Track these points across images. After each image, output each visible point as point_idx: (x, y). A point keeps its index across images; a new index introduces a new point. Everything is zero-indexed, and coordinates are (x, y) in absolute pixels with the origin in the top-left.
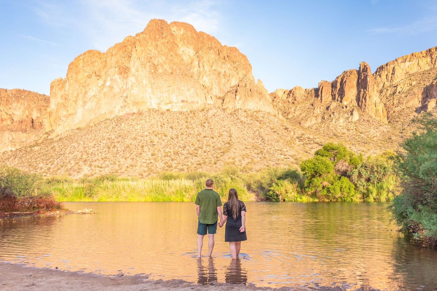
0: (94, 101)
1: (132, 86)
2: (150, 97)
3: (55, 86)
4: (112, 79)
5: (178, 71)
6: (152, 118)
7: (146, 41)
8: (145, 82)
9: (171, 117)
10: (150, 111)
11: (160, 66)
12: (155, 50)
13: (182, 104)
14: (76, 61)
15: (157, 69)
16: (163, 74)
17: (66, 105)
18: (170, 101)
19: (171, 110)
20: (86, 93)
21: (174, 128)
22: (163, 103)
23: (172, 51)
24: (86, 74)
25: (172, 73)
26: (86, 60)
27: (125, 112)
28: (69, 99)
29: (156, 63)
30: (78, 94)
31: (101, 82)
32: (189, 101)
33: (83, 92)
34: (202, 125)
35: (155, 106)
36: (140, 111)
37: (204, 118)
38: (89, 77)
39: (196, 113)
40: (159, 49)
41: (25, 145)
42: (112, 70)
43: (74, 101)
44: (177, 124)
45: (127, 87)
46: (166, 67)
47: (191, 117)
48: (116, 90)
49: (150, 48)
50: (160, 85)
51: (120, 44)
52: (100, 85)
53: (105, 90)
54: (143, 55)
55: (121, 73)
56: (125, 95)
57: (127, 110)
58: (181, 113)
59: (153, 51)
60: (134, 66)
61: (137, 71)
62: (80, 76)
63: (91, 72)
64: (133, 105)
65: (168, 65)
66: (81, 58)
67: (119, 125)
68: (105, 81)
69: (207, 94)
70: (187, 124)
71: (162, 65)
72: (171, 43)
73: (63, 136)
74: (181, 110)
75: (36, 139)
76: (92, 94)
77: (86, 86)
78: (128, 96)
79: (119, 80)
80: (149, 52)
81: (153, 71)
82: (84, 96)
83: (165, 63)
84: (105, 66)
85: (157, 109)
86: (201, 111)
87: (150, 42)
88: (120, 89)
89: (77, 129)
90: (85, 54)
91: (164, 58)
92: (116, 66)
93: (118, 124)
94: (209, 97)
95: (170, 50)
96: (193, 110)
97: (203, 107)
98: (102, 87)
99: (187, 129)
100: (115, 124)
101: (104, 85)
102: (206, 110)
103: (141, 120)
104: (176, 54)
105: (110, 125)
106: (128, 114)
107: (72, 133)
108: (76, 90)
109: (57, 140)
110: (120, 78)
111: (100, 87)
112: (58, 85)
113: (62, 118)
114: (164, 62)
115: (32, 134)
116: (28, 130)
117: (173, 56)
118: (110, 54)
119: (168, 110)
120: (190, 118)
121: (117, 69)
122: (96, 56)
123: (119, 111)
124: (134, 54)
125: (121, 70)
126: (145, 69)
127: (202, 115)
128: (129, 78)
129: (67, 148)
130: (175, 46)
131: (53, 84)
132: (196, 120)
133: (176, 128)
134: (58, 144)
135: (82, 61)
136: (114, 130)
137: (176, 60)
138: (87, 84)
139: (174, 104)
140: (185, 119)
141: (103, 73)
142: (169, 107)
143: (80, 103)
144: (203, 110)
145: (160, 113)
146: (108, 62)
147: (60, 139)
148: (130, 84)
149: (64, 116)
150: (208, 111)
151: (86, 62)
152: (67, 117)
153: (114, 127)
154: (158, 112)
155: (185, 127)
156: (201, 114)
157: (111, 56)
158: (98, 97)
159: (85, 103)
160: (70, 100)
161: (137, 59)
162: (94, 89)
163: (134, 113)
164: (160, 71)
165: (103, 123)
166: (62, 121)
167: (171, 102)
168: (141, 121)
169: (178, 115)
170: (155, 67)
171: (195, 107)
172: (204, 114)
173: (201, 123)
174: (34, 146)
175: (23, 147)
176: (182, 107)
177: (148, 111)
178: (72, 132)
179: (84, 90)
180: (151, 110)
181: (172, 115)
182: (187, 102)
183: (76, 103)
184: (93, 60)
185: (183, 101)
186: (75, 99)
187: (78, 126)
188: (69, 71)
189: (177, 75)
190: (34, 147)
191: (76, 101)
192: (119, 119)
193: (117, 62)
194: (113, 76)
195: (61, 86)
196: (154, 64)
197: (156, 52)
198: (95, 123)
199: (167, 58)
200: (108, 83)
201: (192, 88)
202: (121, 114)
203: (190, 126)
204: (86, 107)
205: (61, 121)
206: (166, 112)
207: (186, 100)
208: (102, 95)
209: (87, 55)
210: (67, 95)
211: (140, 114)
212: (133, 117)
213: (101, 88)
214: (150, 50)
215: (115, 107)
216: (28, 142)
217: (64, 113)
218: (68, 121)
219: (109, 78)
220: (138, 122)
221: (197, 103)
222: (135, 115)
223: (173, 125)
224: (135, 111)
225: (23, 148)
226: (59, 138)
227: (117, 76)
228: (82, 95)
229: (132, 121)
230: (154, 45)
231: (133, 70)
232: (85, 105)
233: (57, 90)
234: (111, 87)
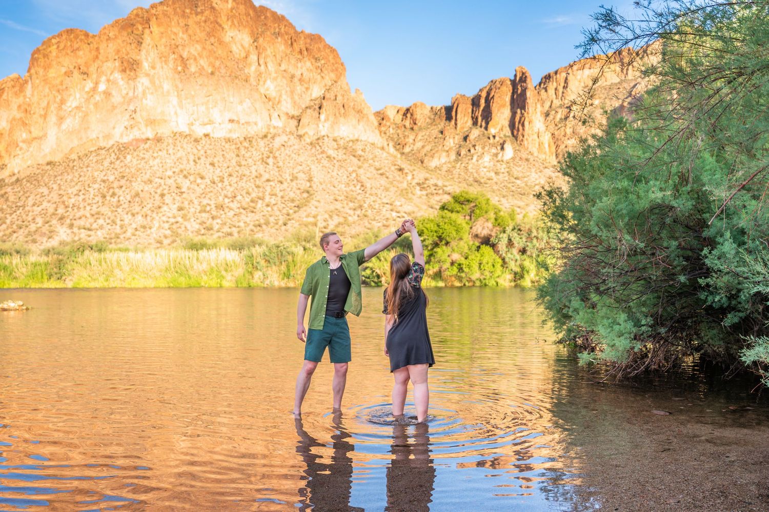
0: (77, 117)
1: (144, 93)
2: (176, 113)
3: (6, 89)
4: (108, 81)
5: (223, 71)
6: (179, 148)
7: (169, 17)
8: (166, 86)
9: (211, 147)
10: (175, 136)
11: (192, 61)
12: (183, 33)
13: (230, 126)
14: (44, 47)
15: (188, 66)
16: (197, 75)
17: (27, 122)
18: (210, 121)
19: (211, 135)
20: (63, 102)
21: (216, 165)
22: (197, 123)
23: (213, 36)
24: (63, 70)
25: (212, 73)
26: (62, 46)
27: (131, 137)
28: (32, 112)
29: (185, 55)
30: (48, 103)
31: (89, 85)
32: (242, 121)
33: (58, 100)
34: (263, 161)
35: (184, 128)
36: (159, 135)
37: (267, 149)
38: (68, 74)
39: (254, 141)
40: (190, 32)
42: (109, 64)
43: (41, 116)
44: (222, 159)
45: (136, 94)
46: (203, 62)
47: (245, 147)
48: (117, 99)
49: (175, 30)
50: (193, 93)
51: (124, 20)
52: (87, 89)
53: (97, 98)
54: (164, 40)
55: (124, 71)
56: (132, 108)
57: (136, 134)
58: (228, 140)
59: (181, 34)
60: (147, 59)
61: (153, 68)
62: (52, 73)
63: (72, 67)
64: (147, 126)
65: (206, 60)
66: (54, 41)
67: (122, 158)
68: (97, 83)
69: (272, 110)
70: (238, 158)
71: (195, 59)
72: (211, 23)
73: (22, 175)
74: (228, 136)
76: (74, 104)
77: (62, 90)
78: (138, 110)
79: (121, 83)
80: (173, 37)
81: (180, 68)
82: (60, 108)
83: (201, 56)
84: (97, 57)
85: (188, 132)
86: (262, 138)
87: (175, 20)
88: (124, 97)
89: (49, 163)
90: (60, 35)
91: (199, 47)
92: (116, 57)
93: (121, 156)
94: (275, 115)
95: (209, 35)
96: (249, 136)
97: (265, 131)
98: (91, 93)
99: (238, 168)
100: (116, 157)
101: (94, 89)
102: (269, 136)
103: (160, 150)
104: (221, 42)
105: (105, 158)
106: (137, 140)
107: (38, 171)
108: (45, 96)
109: (11, 181)
110: (122, 79)
111: (88, 93)
112: (13, 87)
113: (21, 144)
114: (198, 54)
117: (215, 44)
118: (106, 37)
119: (206, 135)
120: (243, 149)
121: (117, 64)
122: (81, 40)
123: (122, 135)
124: (147, 39)
125: (125, 64)
126: (166, 64)
127: (263, 145)
128: (138, 79)
129: (29, 197)
130: (218, 28)
131: (4, 86)
132: (254, 153)
133: (220, 165)
134: (13, 189)
135: (55, 47)
136: (112, 166)
137: (220, 52)
138: (64, 87)
139: (217, 125)
140: (235, 150)
141: (92, 69)
142: (208, 129)
143: (53, 119)
144: (265, 136)
145: (193, 139)
146: (102, 51)
147: (18, 180)
148: (140, 89)
149: (24, 142)
150: (273, 138)
151: (63, 49)
152: (29, 142)
153: (113, 161)
154: (188, 138)
155: (235, 164)
156: (262, 143)
157: (107, 40)
158: (84, 109)
159: (61, 119)
160: (34, 114)
161: (153, 47)
162: (78, 96)
163: (148, 139)
164: (193, 69)
165: (94, 154)
166: (21, 149)
167: (211, 122)
168: (160, 153)
169: (223, 144)
170: (184, 61)
171: (252, 131)
172: (267, 143)
173: (263, 158)
176: (230, 131)
177: (172, 135)
178: (38, 169)
179: (60, 97)
180: (177, 135)
181: (213, 144)
182: (238, 122)
183: (45, 119)
184: (76, 46)
185: (231, 121)
186: (42, 113)
187: (48, 159)
188: (33, 64)
189: (222, 76)
191: (45, 116)
192: (122, 149)
193: (118, 51)
194: (111, 74)
195: (17, 89)
196: (181, 57)
197: (185, 36)
198: (80, 154)
199: (204, 48)
200: (102, 87)
201: (247, 100)
202: (125, 140)
203: (243, 163)
204: (64, 127)
205: (18, 149)
206: (203, 138)
207: (236, 119)
208: (92, 107)
209: (64, 37)
210: (29, 105)
211: (158, 140)
212: (147, 146)
213: (90, 95)
214: (175, 34)
215: (114, 128)
217: (24, 136)
218: (31, 149)
219: (103, 79)
220: (155, 155)
221: (256, 124)
222: (149, 142)
223: (215, 160)
224: (150, 134)
226: (14, 179)
227: (117, 76)
228: (56, 105)
229: (145, 152)
230: (182, 24)
231: (146, 65)
232: (61, 124)
233: (10, 95)
234: (107, 94)
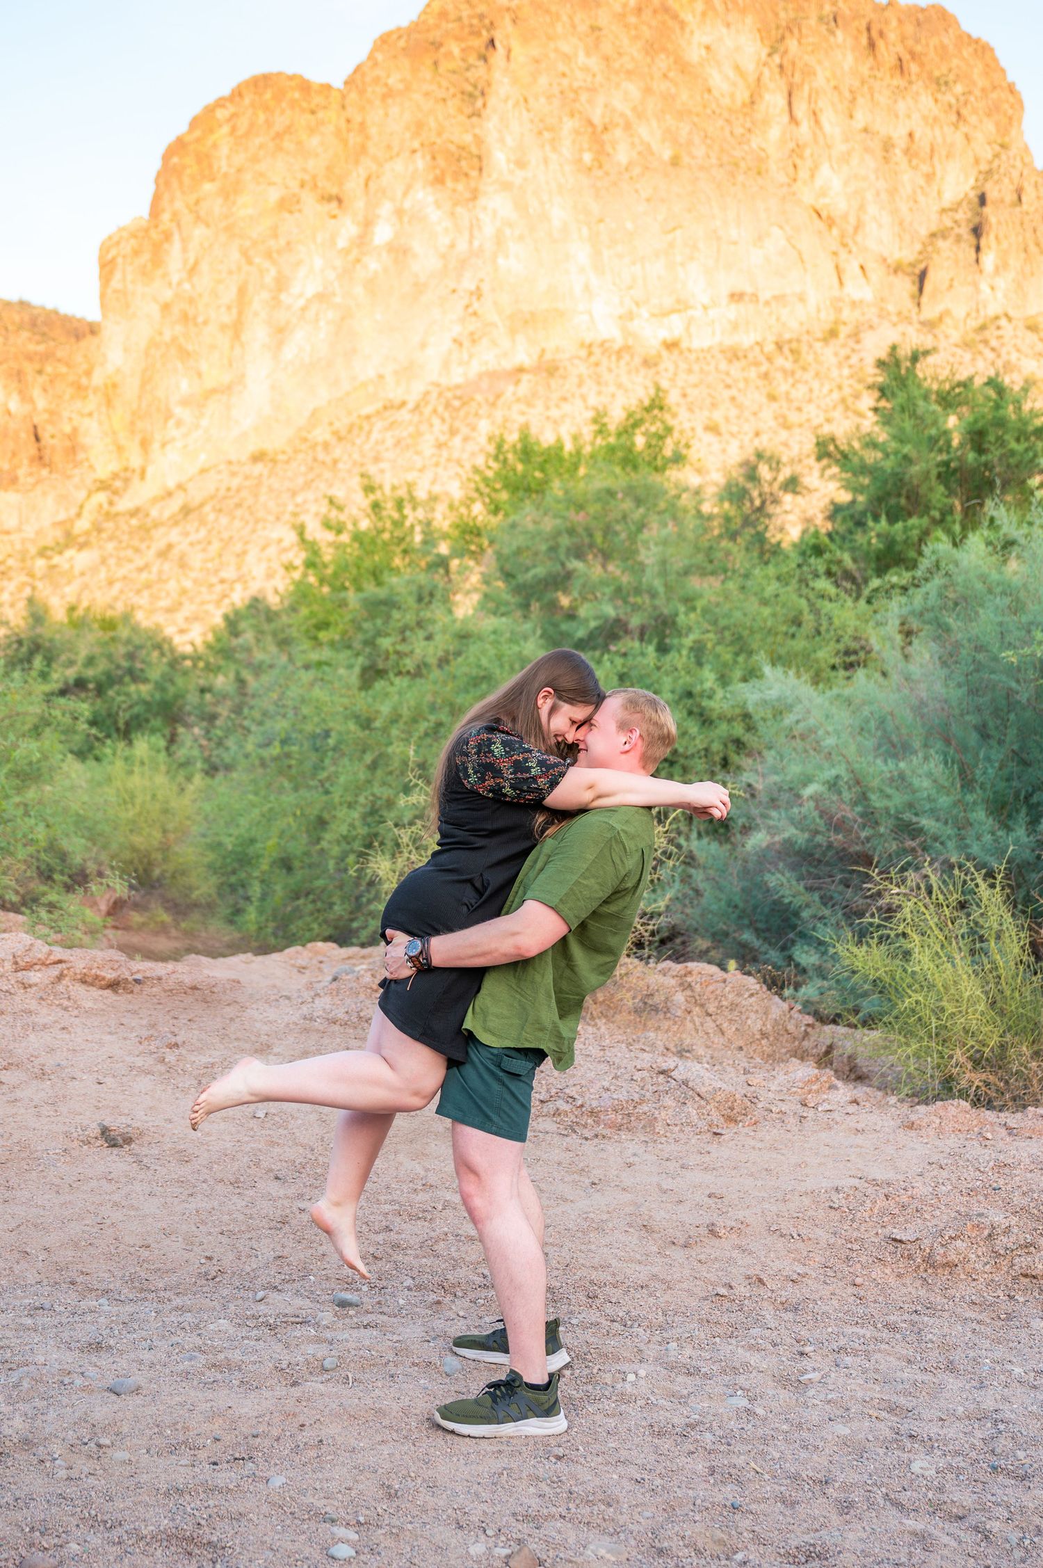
0: (322, 323)
1: (499, 240)
2: (587, 288)
3: (120, 260)
4: (399, 213)
5: (700, 151)
6: (612, 389)
7: (548, 12)
8: (558, 213)
9: (693, 379)
10: (590, 354)
11: (618, 133)
12: (588, 54)
13: (732, 311)
14: (197, 133)
15: (609, 148)
16: (636, 171)
17: (190, 348)
18: (678, 301)
19: (684, 345)
20: (281, 284)
21: (723, 429)
22: (644, 312)
23: (664, 49)
24: (274, 195)
25: (675, 162)
26: (243, 124)
27: (475, 368)
28: (200, 319)
29: (597, 116)
30: (242, 291)
31: (348, 229)
32: (765, 295)
33: (269, 279)
34: (847, 408)
35: (609, 330)
36: (548, 356)
37: (846, 372)
38: (287, 205)
39: (804, 348)
40: (607, 48)
41: (18, 547)
42: (399, 166)
43: (223, 327)
44: (733, 412)
45: (476, 243)
46: (648, 132)
47: (784, 371)
48: (425, 261)
49: (565, 47)
50: (629, 225)
51: (399, 33)
52: (342, 243)
53: (373, 265)
54: (543, 80)
55: (439, 181)
56: (468, 284)
57: (486, 358)
58: (734, 355)
59: (582, 58)
60: (502, 140)
61: (521, 164)
62: (245, 206)
63: (294, 185)
64: (513, 332)
65: (654, 123)
66: (221, 114)
67: (465, 430)
68: (368, 224)
69: (843, 254)
70: (775, 405)
71: (628, 126)
72: (655, 12)
73: (196, 495)
74: (729, 341)
75: (62, 516)
76: (310, 291)
77: (279, 252)
78: (486, 288)
79: (434, 215)
80: (561, 67)
81: (587, 157)
82: (275, 303)
83: (640, 115)
84: (363, 149)
85: (619, 343)
86: (825, 340)
87: (565, 18)
88: (444, 256)
89: (258, 457)
90: (237, 93)
91: (633, 89)
92: (416, 145)
93: (457, 424)
94: (852, 268)
95: (651, 49)
96: (787, 336)
97: (827, 317)
98: (355, 253)
99: (784, 434)
100: (446, 428)
101: (362, 241)
102: (844, 331)
103: (565, 399)
104: (684, 67)
105: (419, 434)
106: (493, 375)
107: (235, 482)
108: (230, 272)
109: (167, 514)
110: (438, 204)
111: (346, 252)
112: (136, 253)
113: (178, 411)
114: (634, 109)
115: (44, 494)
116: (21, 472)
117: (671, 74)
118: (380, 90)
119: (671, 346)
120: (779, 376)
121: (420, 163)
122: (293, 104)
123: (446, 365)
124: (503, 87)
125: (441, 162)
126: (554, 149)
127: (833, 360)
128: (482, 201)
129: (245, 553)
130: (670, 23)
131: (113, 252)
132: (816, 385)
133: (735, 429)
134: (186, 534)
135: (225, 129)
136: (445, 453)
137: (684, 96)
138: (282, 242)
139: (697, 313)
140: (760, 383)
141: (353, 185)
142: (674, 327)
143: (257, 333)
144: (833, 333)
145: (637, 360)
146: (373, 131)
147: (186, 511)
148: (489, 230)
149: (185, 402)
150: (856, 336)
151: (248, 134)
152: (197, 402)
153: (443, 438)
154: (627, 357)
155: (772, 423)
156: (829, 354)
157: (384, 97)
158: (338, 300)
159: (281, 332)
160: (205, 323)
161: (517, 104)
162: (318, 263)
163: (521, 370)
164: (623, 155)
165: (379, 425)
166: (179, 424)
167: (681, 306)
168: (566, 408)
169: (723, 366)
170: (597, 135)
171: (794, 320)
172: (843, 352)
173: (843, 400)
174: (60, 549)
175: (9, 556)
176: (735, 327)
177: (583, 353)
178: (233, 474)
179: (273, 272)
180: (597, 351)
181: (696, 368)
182: (755, 298)
183: (237, 336)
184: (280, 122)
185: (736, 297)
186: (227, 319)
187: (252, 446)
188: (167, 184)
189: (701, 168)
190: (60, 553)
191: (236, 329)
192: (456, 403)
193: (419, 126)
194: (405, 194)
195: (145, 257)
196: (590, 123)
197: (594, 63)
198: (337, 425)
199: (648, 91)
200: (383, 233)
201: (776, 231)
202: (457, 376)
203: (793, 417)
204: (289, 353)
205: (171, 423)
206: (665, 353)
207: (749, 289)
208: (359, 290)
209: (247, 101)
210: (191, 301)
211: (550, 369)
212: (524, 388)
213: (352, 257)
214: (567, 58)
215: (423, 345)
216: (29, 531)
217: (185, 386)
218: (204, 422)
219: (386, 209)
220: (555, 413)
221: (802, 298)
222: (525, 378)
223: (718, 416)
224: (523, 355)
225: (11, 562)
226: (175, 505)
227: (423, 196)
228: (265, 295)
229: (523, 407)
230: (583, 28)
231: (499, 158)
232: (280, 344)
233: (129, 277)
234: (399, 252)
